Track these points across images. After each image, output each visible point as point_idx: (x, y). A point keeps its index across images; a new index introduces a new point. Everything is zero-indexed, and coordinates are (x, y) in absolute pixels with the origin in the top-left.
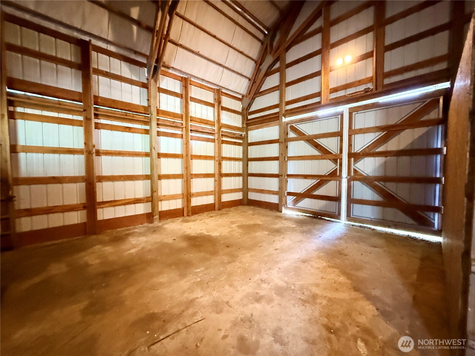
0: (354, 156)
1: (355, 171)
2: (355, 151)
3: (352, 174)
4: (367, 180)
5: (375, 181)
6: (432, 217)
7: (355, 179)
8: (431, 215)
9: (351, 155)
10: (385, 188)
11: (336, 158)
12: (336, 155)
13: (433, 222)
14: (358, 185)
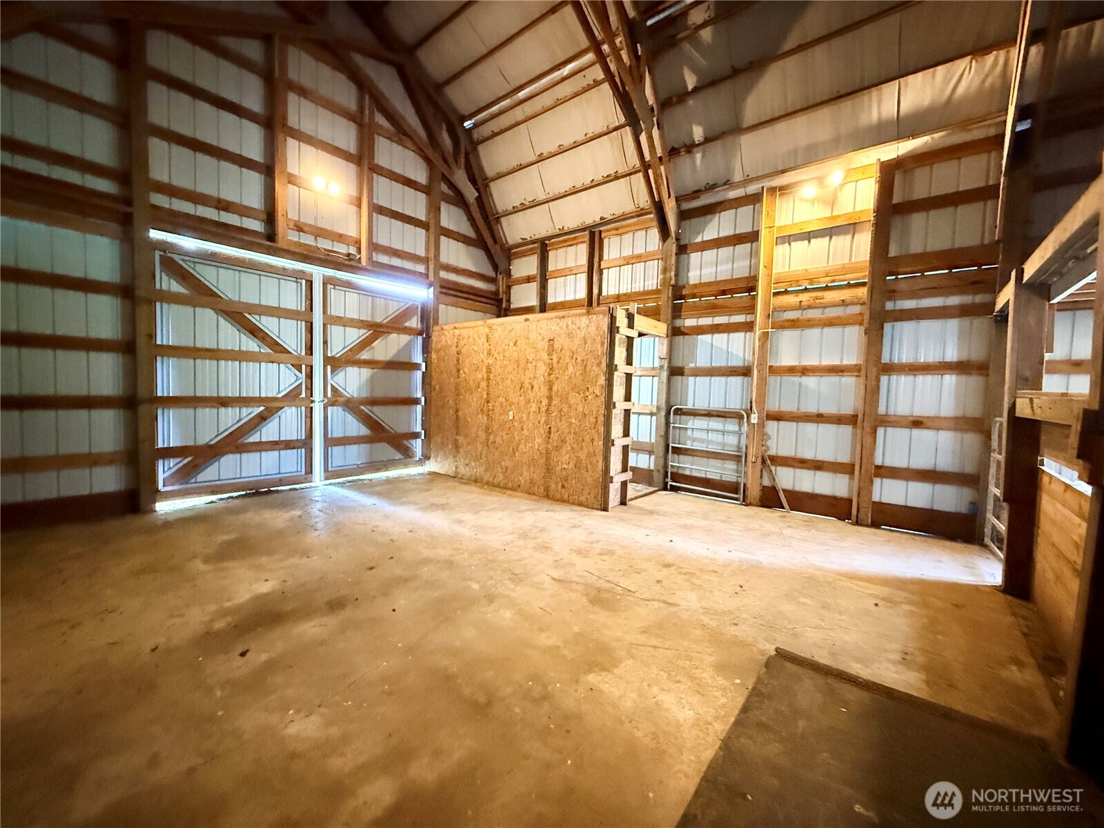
0: (333, 363)
1: (334, 389)
2: (333, 354)
3: (329, 395)
4: (351, 406)
5: (362, 404)
6: (414, 445)
7: (333, 403)
8: (413, 442)
9: (328, 360)
10: (371, 414)
11: (299, 363)
12: (299, 358)
13: (415, 450)
14: (336, 412)
